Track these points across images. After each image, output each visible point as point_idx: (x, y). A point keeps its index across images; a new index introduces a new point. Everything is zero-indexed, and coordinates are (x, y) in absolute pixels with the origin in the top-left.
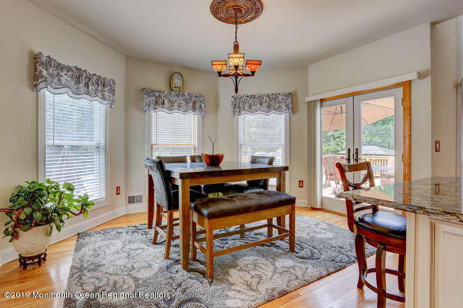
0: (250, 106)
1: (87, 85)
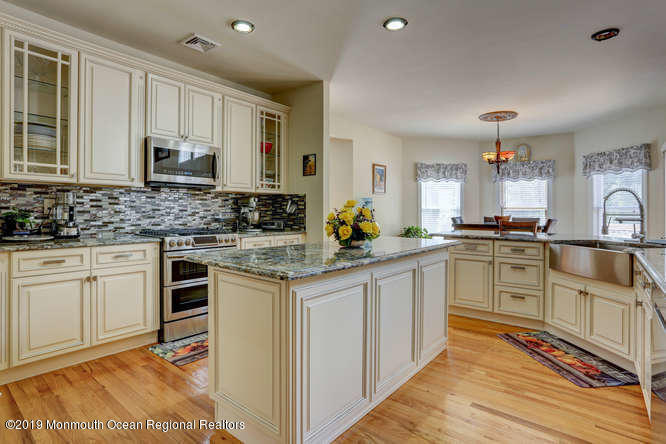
0: (600, 166)
1: (444, 173)
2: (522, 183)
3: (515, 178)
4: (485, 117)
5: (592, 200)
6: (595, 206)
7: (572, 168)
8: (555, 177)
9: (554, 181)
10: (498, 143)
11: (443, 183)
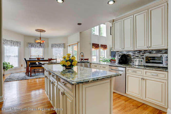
0: (55, 47)
2: (37, 49)
3: (35, 47)
4: (37, 30)
5: (53, 54)
6: (53, 55)
7: (48, 46)
8: (45, 48)
9: (44, 49)
10: (40, 38)
11: (13, 47)
